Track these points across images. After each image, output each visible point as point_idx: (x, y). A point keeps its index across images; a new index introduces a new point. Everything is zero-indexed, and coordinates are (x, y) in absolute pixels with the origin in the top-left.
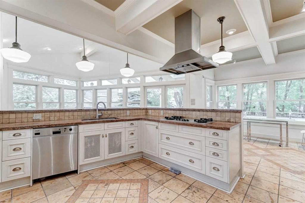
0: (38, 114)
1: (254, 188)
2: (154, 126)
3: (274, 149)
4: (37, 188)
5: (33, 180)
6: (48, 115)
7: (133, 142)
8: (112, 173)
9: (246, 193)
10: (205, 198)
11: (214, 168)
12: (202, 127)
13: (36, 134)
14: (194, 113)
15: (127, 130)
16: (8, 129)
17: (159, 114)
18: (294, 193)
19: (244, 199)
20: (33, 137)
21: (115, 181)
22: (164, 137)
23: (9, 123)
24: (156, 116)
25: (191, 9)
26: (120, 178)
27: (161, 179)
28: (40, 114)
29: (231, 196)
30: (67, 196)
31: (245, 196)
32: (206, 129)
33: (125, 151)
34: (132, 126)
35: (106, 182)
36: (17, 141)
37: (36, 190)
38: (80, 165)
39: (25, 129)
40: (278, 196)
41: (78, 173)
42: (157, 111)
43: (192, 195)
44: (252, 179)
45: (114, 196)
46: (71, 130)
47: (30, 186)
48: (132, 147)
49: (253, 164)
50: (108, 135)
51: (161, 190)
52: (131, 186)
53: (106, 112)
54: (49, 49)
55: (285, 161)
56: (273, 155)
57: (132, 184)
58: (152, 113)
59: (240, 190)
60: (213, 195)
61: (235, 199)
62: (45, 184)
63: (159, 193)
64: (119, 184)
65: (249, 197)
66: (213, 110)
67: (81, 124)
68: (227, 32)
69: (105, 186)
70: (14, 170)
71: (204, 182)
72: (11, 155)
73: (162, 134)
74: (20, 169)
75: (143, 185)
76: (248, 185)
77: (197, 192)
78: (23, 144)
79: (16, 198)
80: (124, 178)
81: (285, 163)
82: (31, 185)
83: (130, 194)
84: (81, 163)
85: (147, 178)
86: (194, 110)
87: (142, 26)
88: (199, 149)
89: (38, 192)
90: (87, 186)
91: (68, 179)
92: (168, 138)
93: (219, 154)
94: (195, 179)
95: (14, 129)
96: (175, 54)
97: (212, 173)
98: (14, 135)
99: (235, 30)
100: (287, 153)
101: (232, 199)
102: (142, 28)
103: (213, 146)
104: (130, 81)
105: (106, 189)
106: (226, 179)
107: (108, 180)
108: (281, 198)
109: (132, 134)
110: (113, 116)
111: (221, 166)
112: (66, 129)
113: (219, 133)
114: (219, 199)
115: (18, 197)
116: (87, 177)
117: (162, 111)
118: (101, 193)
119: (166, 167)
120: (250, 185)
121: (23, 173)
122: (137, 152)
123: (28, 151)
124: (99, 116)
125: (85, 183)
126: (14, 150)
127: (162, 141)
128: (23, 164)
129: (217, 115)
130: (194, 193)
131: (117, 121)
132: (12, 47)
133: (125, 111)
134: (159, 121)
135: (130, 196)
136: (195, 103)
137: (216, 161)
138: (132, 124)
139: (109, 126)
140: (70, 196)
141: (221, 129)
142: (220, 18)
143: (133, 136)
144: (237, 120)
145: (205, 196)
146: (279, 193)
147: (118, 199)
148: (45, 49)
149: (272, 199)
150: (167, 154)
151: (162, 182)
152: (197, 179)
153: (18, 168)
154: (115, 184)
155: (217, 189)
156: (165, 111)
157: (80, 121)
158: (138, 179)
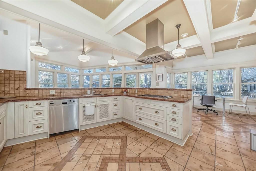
0: (53, 91)
1: (199, 142)
2: (131, 100)
3: (211, 116)
4: (52, 140)
5: (49, 135)
6: (59, 91)
7: (116, 111)
8: (102, 131)
9: (194, 146)
10: (166, 149)
11: (172, 129)
12: (165, 101)
13: (51, 104)
14: (159, 91)
15: (112, 102)
16: (33, 100)
17: (134, 92)
18: (226, 146)
19: (192, 150)
20: (49, 106)
21: (104, 137)
22: (138, 107)
23: (34, 96)
24: (133, 93)
25: (158, 19)
26: (108, 135)
27: (135, 136)
28: (54, 91)
29: (183, 148)
30: (72, 146)
31: (193, 148)
32: (168, 102)
33: (111, 116)
34: (116, 100)
35: (98, 138)
36: (38, 108)
37: (52, 141)
38: (80, 126)
39: (44, 100)
40: (215, 148)
41: (79, 131)
42: (133, 90)
43: (157, 147)
44: (198, 136)
45: (103, 147)
46: (74, 101)
47: (47, 139)
48: (116, 114)
49: (198, 126)
50: (99, 106)
51: (136, 144)
52: (115, 140)
53: (98, 90)
54: (62, 48)
55: (219, 124)
56: (211, 120)
57: (115, 139)
58: (130, 91)
59: (190, 144)
60: (171, 147)
61: (186, 150)
62: (57, 137)
63: (134, 145)
64: (107, 139)
65: (196, 149)
66: (172, 89)
67: (81, 97)
68: (182, 36)
69: (97, 140)
70: (37, 127)
71: (165, 139)
72: (35, 117)
73: (136, 105)
74: (41, 127)
75: (123, 140)
76: (195, 141)
77: (160, 145)
78: (43, 110)
79: (38, 146)
80: (110, 135)
81: (219, 125)
82: (49, 138)
83: (114, 146)
84: (81, 124)
85: (126, 136)
86: (159, 89)
87: (123, 30)
88: (162, 116)
89: (53, 142)
90: (85, 140)
91: (73, 135)
92: (140, 109)
93: (176, 120)
94: (159, 136)
95: (36, 100)
96: (146, 50)
97: (171, 132)
98: (37, 104)
99: (187, 34)
100: (220, 119)
101: (184, 150)
102: (123, 31)
103: (172, 114)
104: (115, 70)
105: (97, 142)
106: (180, 137)
107: (99, 136)
108: (217, 149)
109: (116, 105)
110: (103, 93)
111: (177, 128)
112: (71, 101)
113: (177, 105)
114: (175, 150)
115: (40, 145)
116: (85, 134)
117: (137, 90)
118: (94, 145)
119: (139, 128)
120: (196, 140)
121: (43, 130)
122: (119, 118)
123: (46, 115)
124: (93, 93)
125: (84, 138)
126: (37, 114)
127: (136, 110)
128: (43, 123)
129: (175, 92)
130: (158, 146)
131: (105, 96)
132: (36, 45)
133: (111, 89)
134: (134, 97)
135: (114, 148)
136: (159, 85)
137: (174, 124)
138: (116, 98)
139: (100, 100)
140: (73, 146)
141: (178, 102)
142: (177, 25)
143: (116, 107)
144: (189, 96)
145: (166, 148)
146: (216, 145)
147: (106, 149)
148: (59, 47)
149: (211, 150)
150: (140, 119)
151: (136, 138)
152: (160, 137)
153: (39, 126)
154: (104, 139)
155: (174, 143)
156: (139, 90)
157: (80, 96)
158: (119, 136)
